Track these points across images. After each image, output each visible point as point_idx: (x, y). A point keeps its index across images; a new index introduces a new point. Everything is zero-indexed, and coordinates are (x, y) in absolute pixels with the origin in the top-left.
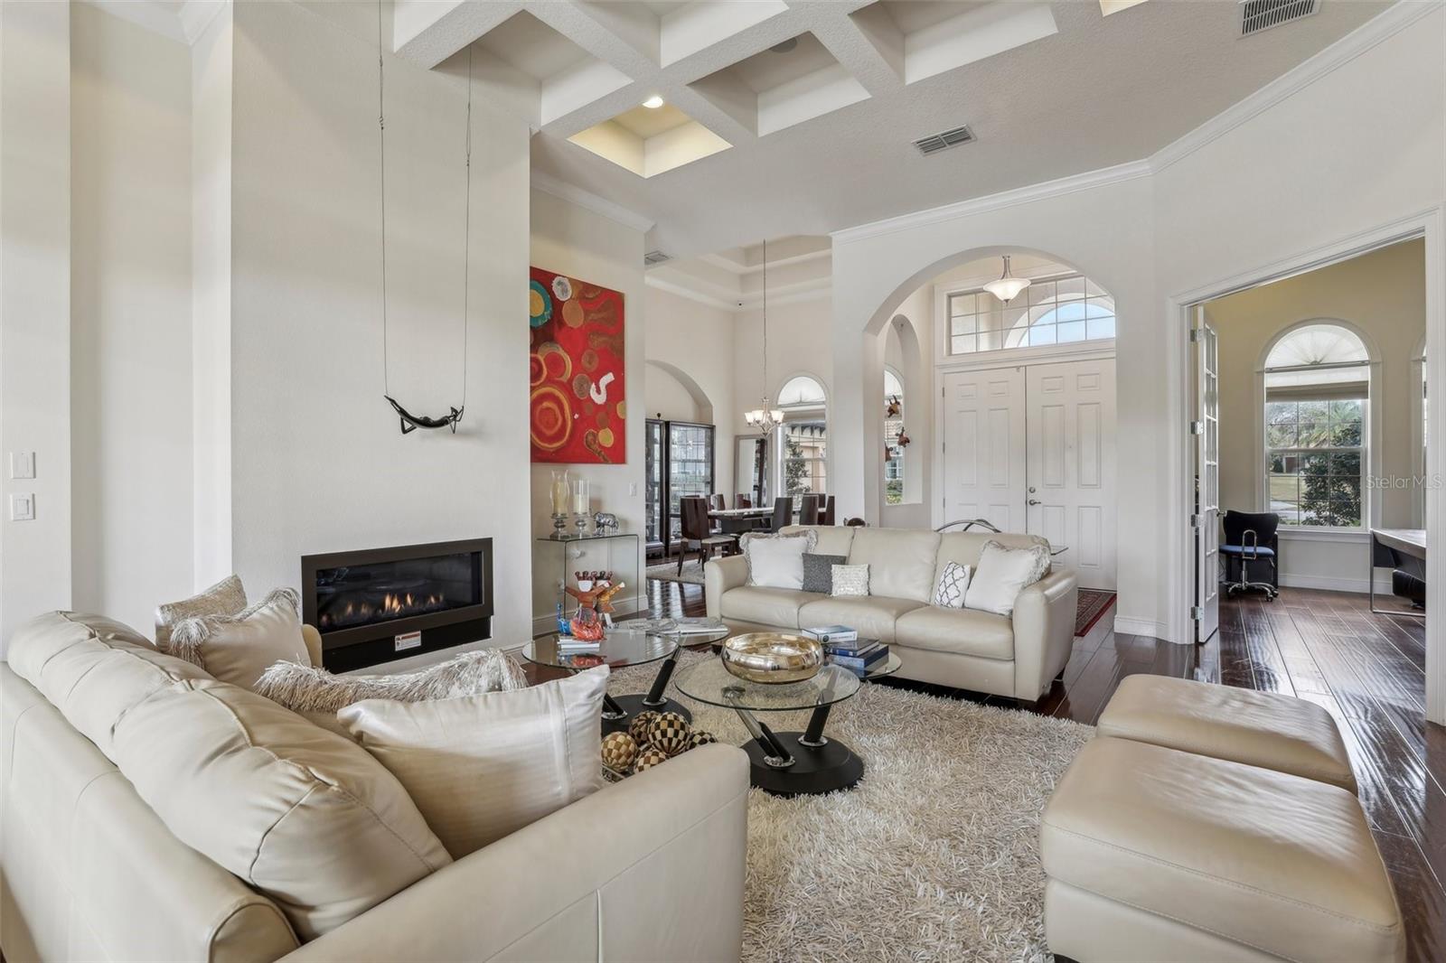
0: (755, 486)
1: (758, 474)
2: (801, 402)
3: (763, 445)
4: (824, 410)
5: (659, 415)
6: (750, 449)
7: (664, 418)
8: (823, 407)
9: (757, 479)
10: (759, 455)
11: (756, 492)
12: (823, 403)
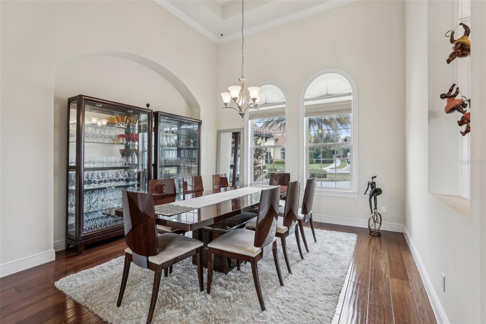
0: (231, 166)
1: (233, 158)
2: (266, 103)
3: (236, 136)
4: (284, 108)
5: (148, 105)
6: (228, 140)
7: (154, 108)
8: (284, 106)
9: (233, 161)
10: (234, 145)
11: (232, 169)
12: (284, 103)
